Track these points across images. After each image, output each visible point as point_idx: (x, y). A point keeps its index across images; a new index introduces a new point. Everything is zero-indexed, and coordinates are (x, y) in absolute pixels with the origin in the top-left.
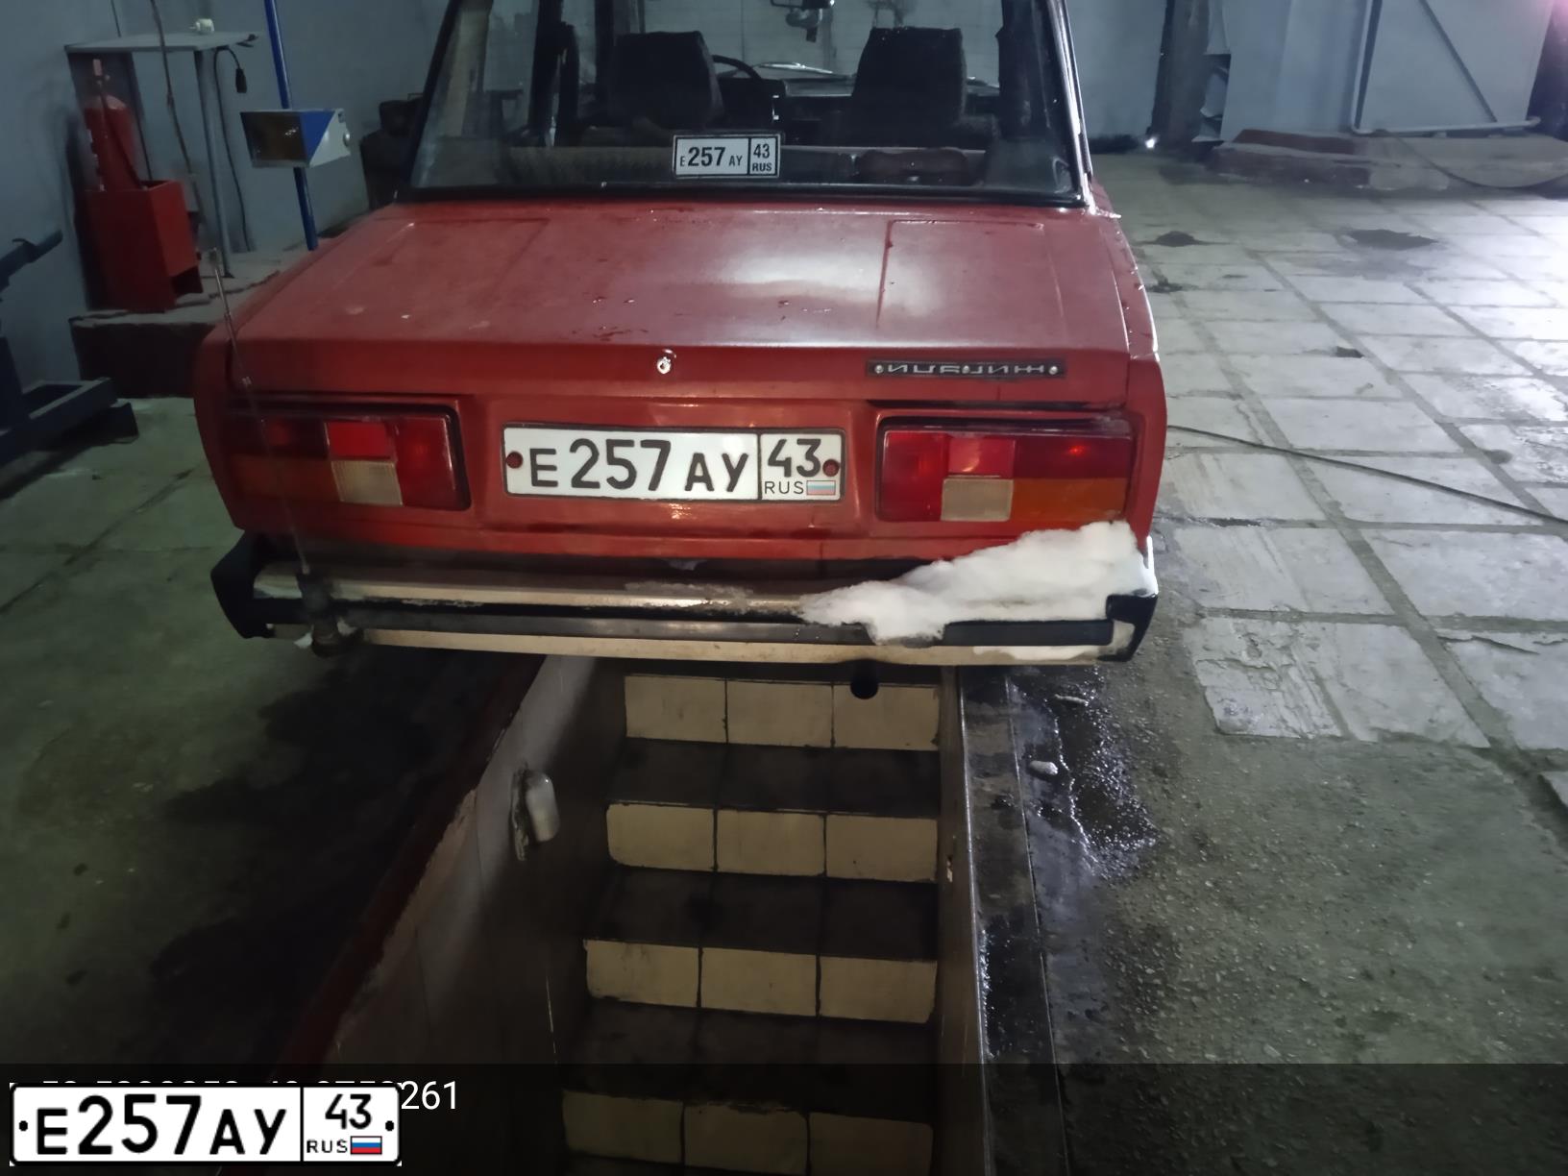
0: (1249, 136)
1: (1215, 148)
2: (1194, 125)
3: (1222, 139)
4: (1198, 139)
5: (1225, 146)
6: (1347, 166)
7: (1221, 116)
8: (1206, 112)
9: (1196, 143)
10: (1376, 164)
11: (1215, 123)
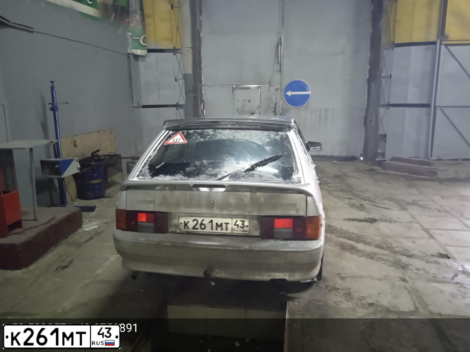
0: (394, 159)
1: (384, 162)
2: (376, 154)
3: (385, 159)
4: (378, 159)
5: (387, 162)
6: (429, 170)
7: (385, 153)
8: (379, 151)
9: (377, 161)
10: (439, 170)
11: (383, 155)
